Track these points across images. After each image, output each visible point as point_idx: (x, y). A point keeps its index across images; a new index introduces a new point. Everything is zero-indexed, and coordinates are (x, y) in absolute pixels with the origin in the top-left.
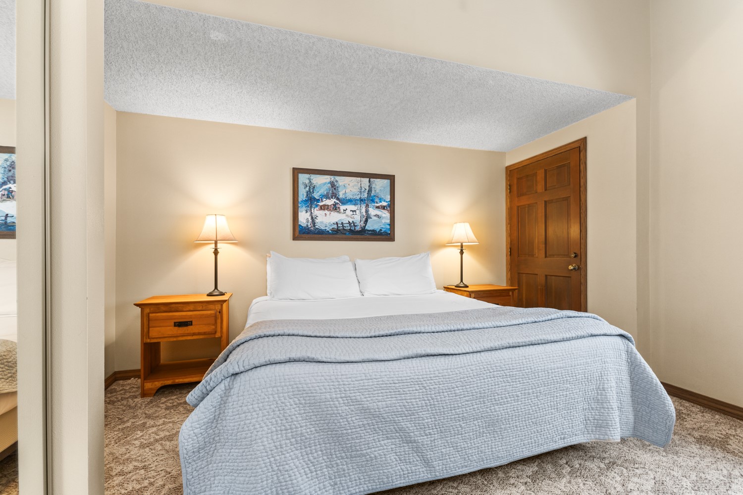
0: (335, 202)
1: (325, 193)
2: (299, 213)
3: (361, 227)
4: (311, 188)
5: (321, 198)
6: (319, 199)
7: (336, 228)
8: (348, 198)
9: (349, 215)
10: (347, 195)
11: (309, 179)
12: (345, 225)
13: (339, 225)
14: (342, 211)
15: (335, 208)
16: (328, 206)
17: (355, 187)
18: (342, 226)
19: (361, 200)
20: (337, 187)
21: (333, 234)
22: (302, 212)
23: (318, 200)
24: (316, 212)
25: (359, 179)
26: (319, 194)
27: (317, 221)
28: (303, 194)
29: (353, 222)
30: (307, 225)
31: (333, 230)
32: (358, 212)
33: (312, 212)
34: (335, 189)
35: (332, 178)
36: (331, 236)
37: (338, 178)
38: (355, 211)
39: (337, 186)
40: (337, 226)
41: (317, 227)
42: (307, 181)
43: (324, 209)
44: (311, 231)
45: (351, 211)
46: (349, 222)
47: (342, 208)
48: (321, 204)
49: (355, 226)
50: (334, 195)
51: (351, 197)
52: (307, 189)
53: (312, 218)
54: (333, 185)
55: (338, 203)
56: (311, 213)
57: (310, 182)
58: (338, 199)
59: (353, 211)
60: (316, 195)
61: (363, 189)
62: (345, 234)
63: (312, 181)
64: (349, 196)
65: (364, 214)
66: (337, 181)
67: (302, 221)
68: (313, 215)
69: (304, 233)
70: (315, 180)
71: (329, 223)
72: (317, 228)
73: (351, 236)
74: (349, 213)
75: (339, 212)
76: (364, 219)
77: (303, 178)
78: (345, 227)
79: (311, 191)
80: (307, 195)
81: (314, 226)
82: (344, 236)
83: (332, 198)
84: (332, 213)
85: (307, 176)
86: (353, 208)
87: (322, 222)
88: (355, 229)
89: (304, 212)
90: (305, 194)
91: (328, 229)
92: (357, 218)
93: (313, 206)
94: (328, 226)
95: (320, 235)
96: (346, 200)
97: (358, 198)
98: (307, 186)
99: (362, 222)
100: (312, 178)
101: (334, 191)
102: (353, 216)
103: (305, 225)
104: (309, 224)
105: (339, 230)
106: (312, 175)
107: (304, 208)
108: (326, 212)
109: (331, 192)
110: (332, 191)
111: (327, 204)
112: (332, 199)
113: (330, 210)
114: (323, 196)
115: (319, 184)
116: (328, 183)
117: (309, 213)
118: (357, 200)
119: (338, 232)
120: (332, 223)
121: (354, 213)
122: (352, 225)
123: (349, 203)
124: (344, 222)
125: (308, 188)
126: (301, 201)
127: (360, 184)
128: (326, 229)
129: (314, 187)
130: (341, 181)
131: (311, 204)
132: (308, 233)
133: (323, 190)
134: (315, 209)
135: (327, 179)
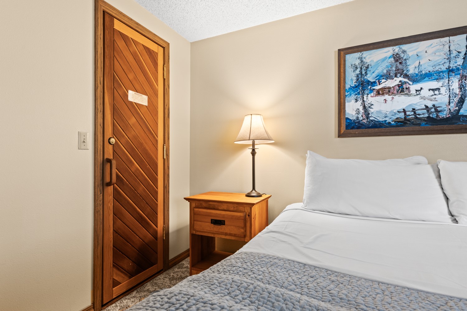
0: (400, 81)
1: (385, 71)
2: (347, 104)
3: (450, 113)
4: (364, 68)
5: (379, 80)
6: (375, 82)
7: (403, 117)
8: (423, 72)
9: (427, 96)
10: (422, 68)
11: (361, 59)
12: (417, 112)
13: (408, 113)
14: (413, 91)
15: (401, 89)
16: (389, 88)
17: (437, 54)
18: (413, 113)
19: (450, 71)
20: (405, 60)
21: (397, 126)
22: (349, 101)
23: (373, 84)
24: (370, 99)
25: (447, 39)
26: (374, 75)
27: (371, 110)
28: (352, 80)
29: (434, 105)
30: (358, 118)
31: (398, 121)
32: (443, 90)
33: (365, 99)
34: (400, 63)
35: (397, 49)
36: (393, 129)
37: (405, 47)
38: (439, 89)
39: (405, 58)
40: (405, 114)
41: (371, 118)
42: (357, 62)
43: (383, 94)
44: (362, 124)
45: (430, 90)
46: (427, 107)
47: (414, 87)
48: (378, 87)
49: (437, 111)
50: (399, 72)
51: (431, 69)
52: (358, 72)
53: (364, 107)
54: (397, 58)
55: (405, 83)
56: (364, 101)
57: (362, 61)
58: (406, 76)
59: (433, 90)
60: (370, 77)
61: (454, 53)
62: (419, 124)
63: (364, 60)
64: (427, 68)
65: (457, 91)
66: (404, 52)
67: (350, 113)
68: (366, 104)
69: (353, 128)
70: (369, 58)
71: (392, 111)
72: (372, 121)
73: (429, 126)
74: (425, 93)
75: (408, 95)
76: (456, 100)
77: (352, 59)
78: (419, 115)
79: (363, 73)
80: (358, 80)
81: (368, 118)
82: (417, 128)
83: (396, 76)
84: (396, 97)
85: (357, 55)
86: (434, 84)
87: (379, 112)
88: (437, 116)
89: (353, 101)
90: (355, 79)
91: (388, 120)
92: (442, 100)
93: (366, 92)
94: (390, 116)
95: (376, 129)
96: (421, 75)
97: (444, 68)
98: (357, 68)
99: (452, 105)
100: (364, 56)
101: (400, 67)
102: (434, 96)
103: (355, 118)
104: (360, 116)
105: (409, 120)
106: (364, 52)
107: (353, 97)
108: (386, 97)
109: (394, 69)
110: (397, 67)
111: (388, 86)
112: (395, 79)
113: (393, 93)
114: (382, 76)
115: (375, 61)
116: (389, 58)
117: (360, 102)
118: (442, 72)
119: (406, 123)
120: (395, 111)
121: (437, 92)
122: (433, 110)
123: (427, 79)
124: (417, 108)
125: (359, 69)
126: (349, 89)
127: (447, 46)
128: (386, 121)
129: (367, 68)
130: (411, 49)
131: (363, 90)
132: (359, 128)
133: (382, 69)
134: (369, 96)
135: (389, 51)
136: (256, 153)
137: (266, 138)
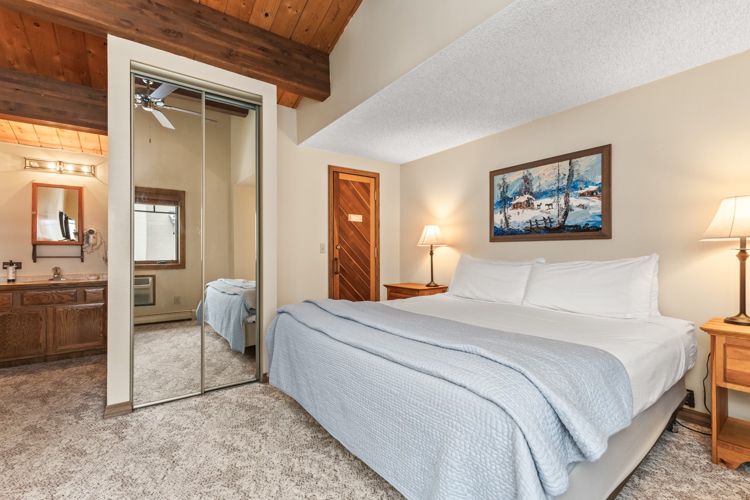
0: (528, 198)
1: (518, 190)
2: (495, 215)
3: (559, 223)
4: (505, 187)
5: (514, 196)
6: (512, 198)
7: (529, 226)
8: (542, 191)
9: (544, 210)
10: (541, 187)
11: (503, 179)
12: (539, 223)
13: (533, 223)
14: (536, 206)
15: (529, 205)
16: (521, 203)
17: (551, 176)
18: (535, 223)
19: (559, 190)
20: (531, 181)
21: (526, 234)
22: (496, 214)
23: (511, 199)
24: (510, 212)
25: (557, 164)
26: (512, 192)
27: (510, 221)
28: (498, 196)
29: (549, 217)
30: (501, 226)
31: (526, 228)
32: (554, 205)
33: (506, 212)
34: (528, 183)
35: (525, 171)
36: (523, 236)
37: (531, 170)
38: (552, 204)
39: (531, 179)
40: (531, 224)
41: (510, 227)
42: (501, 182)
43: (517, 208)
44: (504, 232)
45: (546, 205)
46: (544, 218)
47: (536, 203)
48: (514, 202)
49: (551, 222)
50: (528, 191)
51: (547, 188)
52: (501, 190)
53: (506, 218)
54: (526, 179)
55: (531, 199)
56: (505, 213)
57: (504, 181)
58: (531, 194)
59: (548, 205)
60: (509, 195)
61: (562, 176)
62: (539, 233)
63: (505, 180)
64: (545, 188)
65: (563, 206)
66: (530, 174)
67: (497, 222)
68: (507, 215)
69: (498, 235)
70: (509, 179)
71: (522, 222)
72: (510, 229)
73: (546, 234)
74: (544, 207)
75: (533, 209)
76: (563, 213)
77: (498, 179)
78: (539, 225)
79: (505, 191)
80: (501, 196)
81: (508, 226)
82: (538, 235)
83: (525, 194)
84: (525, 210)
85: (501, 176)
86: (549, 200)
87: (515, 222)
88: (551, 226)
89: (499, 213)
90: (500, 195)
91: (521, 229)
92: (554, 212)
93: (507, 206)
94: (521, 225)
95: (513, 236)
96: (541, 193)
97: (555, 187)
98: (501, 187)
99: (560, 217)
100: (505, 177)
101: (528, 186)
102: (549, 210)
103: (499, 227)
104: (503, 225)
105: (533, 229)
106: (506, 174)
107: (499, 210)
108: (520, 210)
109: (524, 188)
110: (525, 186)
111: (520, 201)
112: (525, 196)
113: (523, 207)
114: (516, 193)
115: (512, 181)
116: (521, 179)
117: (503, 214)
118: (554, 190)
119: (531, 231)
120: (525, 222)
121: (550, 207)
122: (548, 221)
123: (544, 196)
124: (539, 219)
125: (502, 188)
126: (497, 203)
127: (557, 170)
128: (519, 229)
129: (507, 186)
130: (535, 172)
131: (505, 204)
132: (502, 234)
133: (516, 188)
134: (509, 209)
135: (520, 174)
136: (433, 254)
137: (442, 243)
